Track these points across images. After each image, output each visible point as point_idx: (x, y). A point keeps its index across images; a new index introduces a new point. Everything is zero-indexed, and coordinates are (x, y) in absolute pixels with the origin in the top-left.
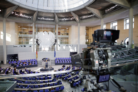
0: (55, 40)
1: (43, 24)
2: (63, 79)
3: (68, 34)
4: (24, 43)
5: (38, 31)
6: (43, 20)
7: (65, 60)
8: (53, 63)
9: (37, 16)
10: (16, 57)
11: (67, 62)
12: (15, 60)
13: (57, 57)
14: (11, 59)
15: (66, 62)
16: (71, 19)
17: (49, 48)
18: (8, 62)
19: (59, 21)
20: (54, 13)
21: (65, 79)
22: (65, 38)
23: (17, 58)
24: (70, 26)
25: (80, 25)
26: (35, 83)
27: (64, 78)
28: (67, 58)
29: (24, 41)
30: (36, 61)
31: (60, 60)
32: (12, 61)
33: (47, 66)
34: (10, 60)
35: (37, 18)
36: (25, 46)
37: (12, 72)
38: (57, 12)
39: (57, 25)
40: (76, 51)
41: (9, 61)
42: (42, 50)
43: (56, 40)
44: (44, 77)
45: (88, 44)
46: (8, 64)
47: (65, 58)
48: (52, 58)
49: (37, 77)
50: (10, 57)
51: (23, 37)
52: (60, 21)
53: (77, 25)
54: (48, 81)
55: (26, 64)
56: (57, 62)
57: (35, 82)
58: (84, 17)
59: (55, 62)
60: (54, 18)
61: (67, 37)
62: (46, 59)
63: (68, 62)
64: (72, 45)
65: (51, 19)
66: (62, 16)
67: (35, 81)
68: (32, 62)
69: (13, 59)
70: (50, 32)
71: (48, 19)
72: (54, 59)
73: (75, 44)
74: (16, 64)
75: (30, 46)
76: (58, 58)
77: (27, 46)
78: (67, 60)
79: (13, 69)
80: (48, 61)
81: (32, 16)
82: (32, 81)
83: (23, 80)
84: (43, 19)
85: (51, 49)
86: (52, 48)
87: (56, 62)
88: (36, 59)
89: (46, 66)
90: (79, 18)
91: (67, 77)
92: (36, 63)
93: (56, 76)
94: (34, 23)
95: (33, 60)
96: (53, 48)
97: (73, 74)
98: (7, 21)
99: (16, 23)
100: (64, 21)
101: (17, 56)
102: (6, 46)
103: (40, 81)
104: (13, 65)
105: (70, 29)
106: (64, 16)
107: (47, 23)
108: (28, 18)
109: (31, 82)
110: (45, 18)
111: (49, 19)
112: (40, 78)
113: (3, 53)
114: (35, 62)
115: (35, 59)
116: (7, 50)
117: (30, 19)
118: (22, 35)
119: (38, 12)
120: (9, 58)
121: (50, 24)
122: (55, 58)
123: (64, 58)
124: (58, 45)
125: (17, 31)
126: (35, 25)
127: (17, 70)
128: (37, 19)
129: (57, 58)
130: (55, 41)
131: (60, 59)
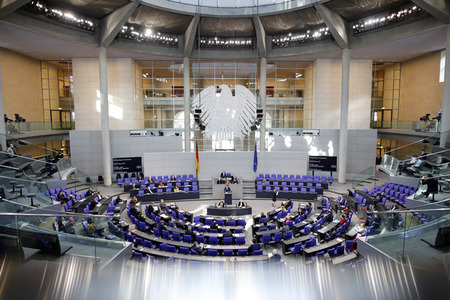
0: (258, 111)
1: (217, 60)
2: (286, 248)
3: (300, 94)
4: (159, 125)
5: (201, 84)
6: (215, 47)
7: (293, 184)
8: (248, 191)
9: (197, 36)
10: (138, 167)
11: (299, 189)
12: (133, 176)
13: (261, 170)
14: (123, 171)
15: (295, 190)
16: (317, 34)
17: (237, 141)
18: (115, 180)
19: (270, 46)
20: (251, 19)
21: (292, 249)
22: (291, 107)
23: (140, 170)
24: (311, 63)
25: (352, 58)
26: (193, 254)
27: (292, 245)
28: (298, 177)
29: (159, 119)
30: (194, 182)
31: (271, 183)
32: (126, 176)
33: (228, 199)
34: (122, 175)
35: (196, 41)
36: (161, 134)
37: (126, 210)
38: (262, 11)
39: (264, 60)
40: (331, 154)
41: (119, 176)
42: (213, 147)
43: (261, 111)
44: (221, 235)
45: (382, 127)
46: (116, 185)
47: (292, 176)
48: (245, 174)
49: (198, 234)
50: (119, 166)
51: (156, 107)
52: (274, 45)
53: (339, 58)
54: (235, 251)
55: (164, 190)
56: (264, 188)
57: (190, 249)
58: (370, 22)
59: (256, 188)
60: (253, 35)
61: (299, 103)
62: (226, 177)
63: (304, 190)
64: (315, 132)
65: (243, 42)
66: (281, 25)
67: (190, 245)
68: (182, 184)
69: (128, 171)
70: (239, 88)
71: (232, 42)
72: (254, 180)
73: (328, 128)
74: (136, 187)
75: (177, 135)
76: (267, 176)
77: (169, 134)
78: (297, 184)
79: (129, 201)
80: (232, 181)
81: (181, 37)
82: (181, 244)
83: (156, 239)
84: (218, 42)
85: (242, 145)
86: (246, 143)
87: (260, 187)
88: (195, 176)
89: (225, 199)
90: (348, 30)
91: (303, 242)
92: (195, 187)
93: (261, 236)
94: (186, 60)
95: (185, 177)
96: (248, 142)
97: (322, 237)
98: (110, 58)
99: (137, 62)
100: (290, 43)
101: (140, 164)
102: (110, 131)
103: (208, 246)
104: (128, 189)
105: (309, 74)
106: (288, 27)
107: (229, 57)
108: (171, 43)
109: (177, 247)
110: (221, 38)
111: (237, 42)
112: (207, 237)
113: (101, 152)
114: (190, 183)
115: (191, 176)
116: (111, 145)
117: (176, 44)
118: (153, 98)
119: (201, 18)
120: (118, 168)
121: (238, 61)
122: (257, 175)
123: (286, 176)
124: (267, 133)
125: (138, 87)
126: (191, 66)
127: (138, 204)
128: (197, 45)
129: (261, 176)
130: (258, 116)
131: (272, 179)
